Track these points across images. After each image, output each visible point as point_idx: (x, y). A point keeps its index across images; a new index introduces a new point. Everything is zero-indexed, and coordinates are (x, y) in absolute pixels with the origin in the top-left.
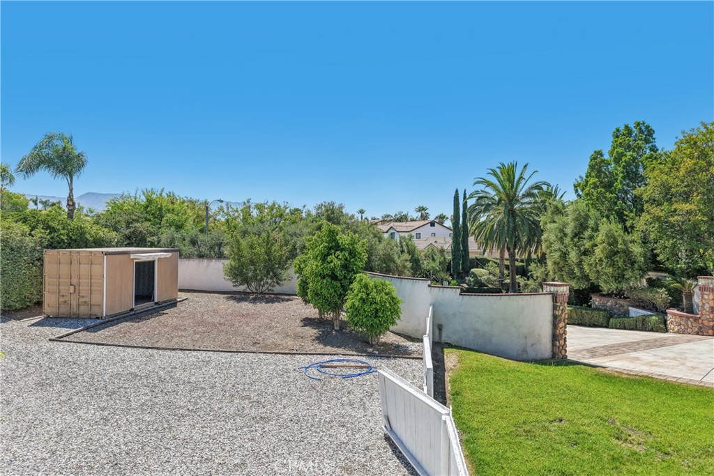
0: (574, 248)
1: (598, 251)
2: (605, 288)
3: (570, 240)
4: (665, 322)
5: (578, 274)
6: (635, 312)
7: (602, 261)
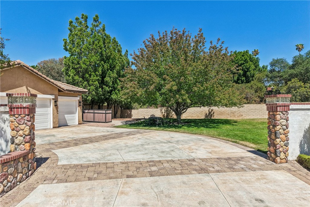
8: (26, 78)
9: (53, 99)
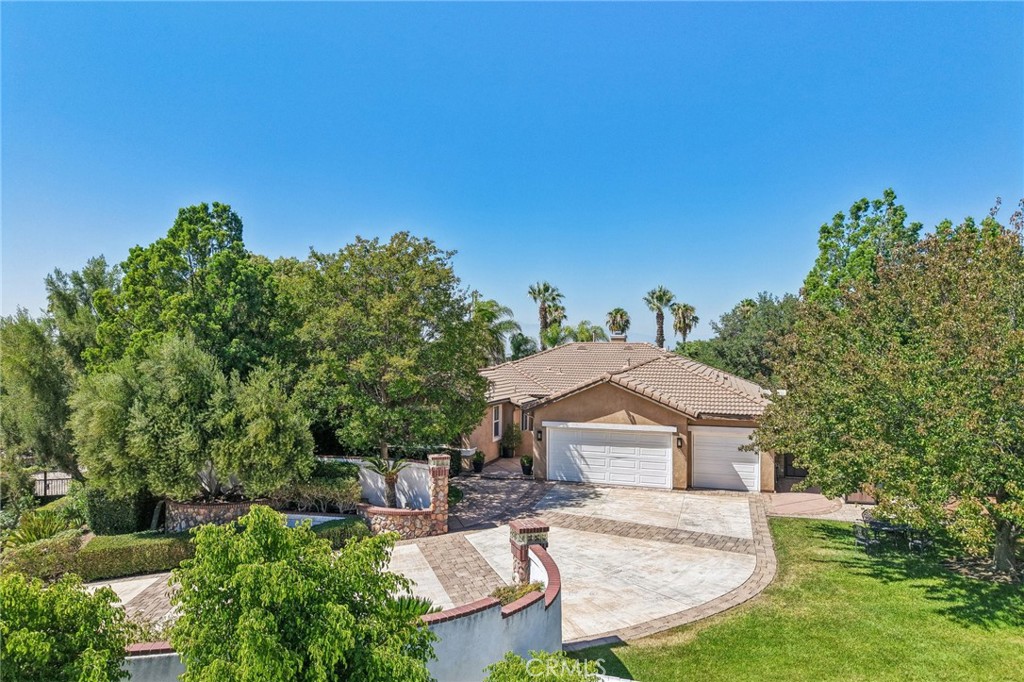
4: (369, 527)
8: (622, 398)
9: (674, 434)
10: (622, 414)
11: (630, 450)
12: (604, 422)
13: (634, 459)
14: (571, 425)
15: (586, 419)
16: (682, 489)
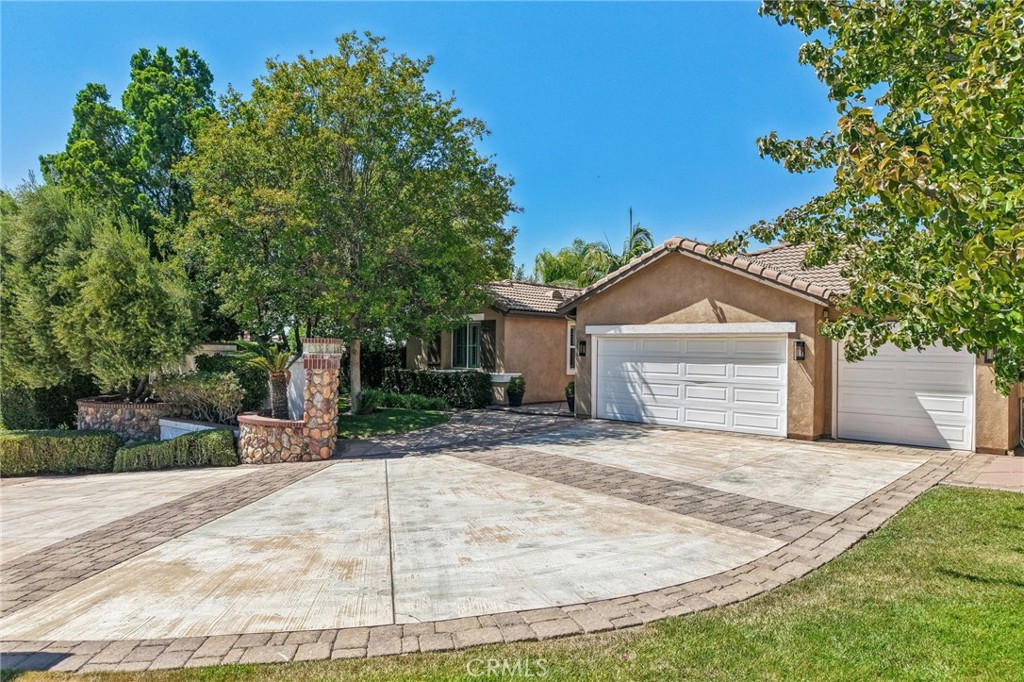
0: (31, 288)
1: (88, 292)
2: (105, 380)
3: (21, 268)
4: (235, 443)
5: (41, 351)
6: (173, 430)
7: (99, 316)
8: (703, 279)
9: (791, 335)
10: (703, 306)
11: (719, 368)
12: (675, 321)
13: (723, 384)
14: (626, 329)
15: (648, 318)
16: (805, 438)
